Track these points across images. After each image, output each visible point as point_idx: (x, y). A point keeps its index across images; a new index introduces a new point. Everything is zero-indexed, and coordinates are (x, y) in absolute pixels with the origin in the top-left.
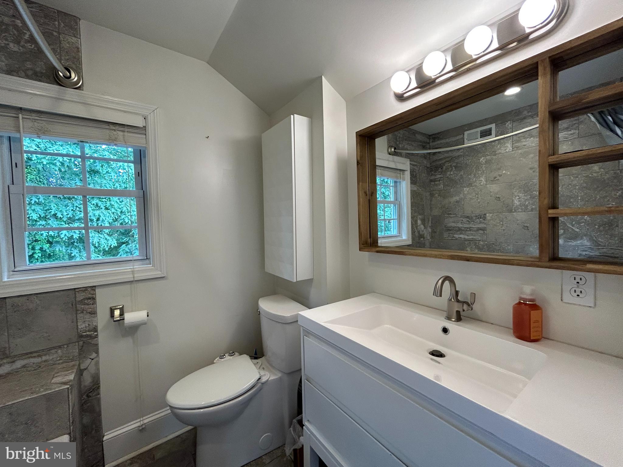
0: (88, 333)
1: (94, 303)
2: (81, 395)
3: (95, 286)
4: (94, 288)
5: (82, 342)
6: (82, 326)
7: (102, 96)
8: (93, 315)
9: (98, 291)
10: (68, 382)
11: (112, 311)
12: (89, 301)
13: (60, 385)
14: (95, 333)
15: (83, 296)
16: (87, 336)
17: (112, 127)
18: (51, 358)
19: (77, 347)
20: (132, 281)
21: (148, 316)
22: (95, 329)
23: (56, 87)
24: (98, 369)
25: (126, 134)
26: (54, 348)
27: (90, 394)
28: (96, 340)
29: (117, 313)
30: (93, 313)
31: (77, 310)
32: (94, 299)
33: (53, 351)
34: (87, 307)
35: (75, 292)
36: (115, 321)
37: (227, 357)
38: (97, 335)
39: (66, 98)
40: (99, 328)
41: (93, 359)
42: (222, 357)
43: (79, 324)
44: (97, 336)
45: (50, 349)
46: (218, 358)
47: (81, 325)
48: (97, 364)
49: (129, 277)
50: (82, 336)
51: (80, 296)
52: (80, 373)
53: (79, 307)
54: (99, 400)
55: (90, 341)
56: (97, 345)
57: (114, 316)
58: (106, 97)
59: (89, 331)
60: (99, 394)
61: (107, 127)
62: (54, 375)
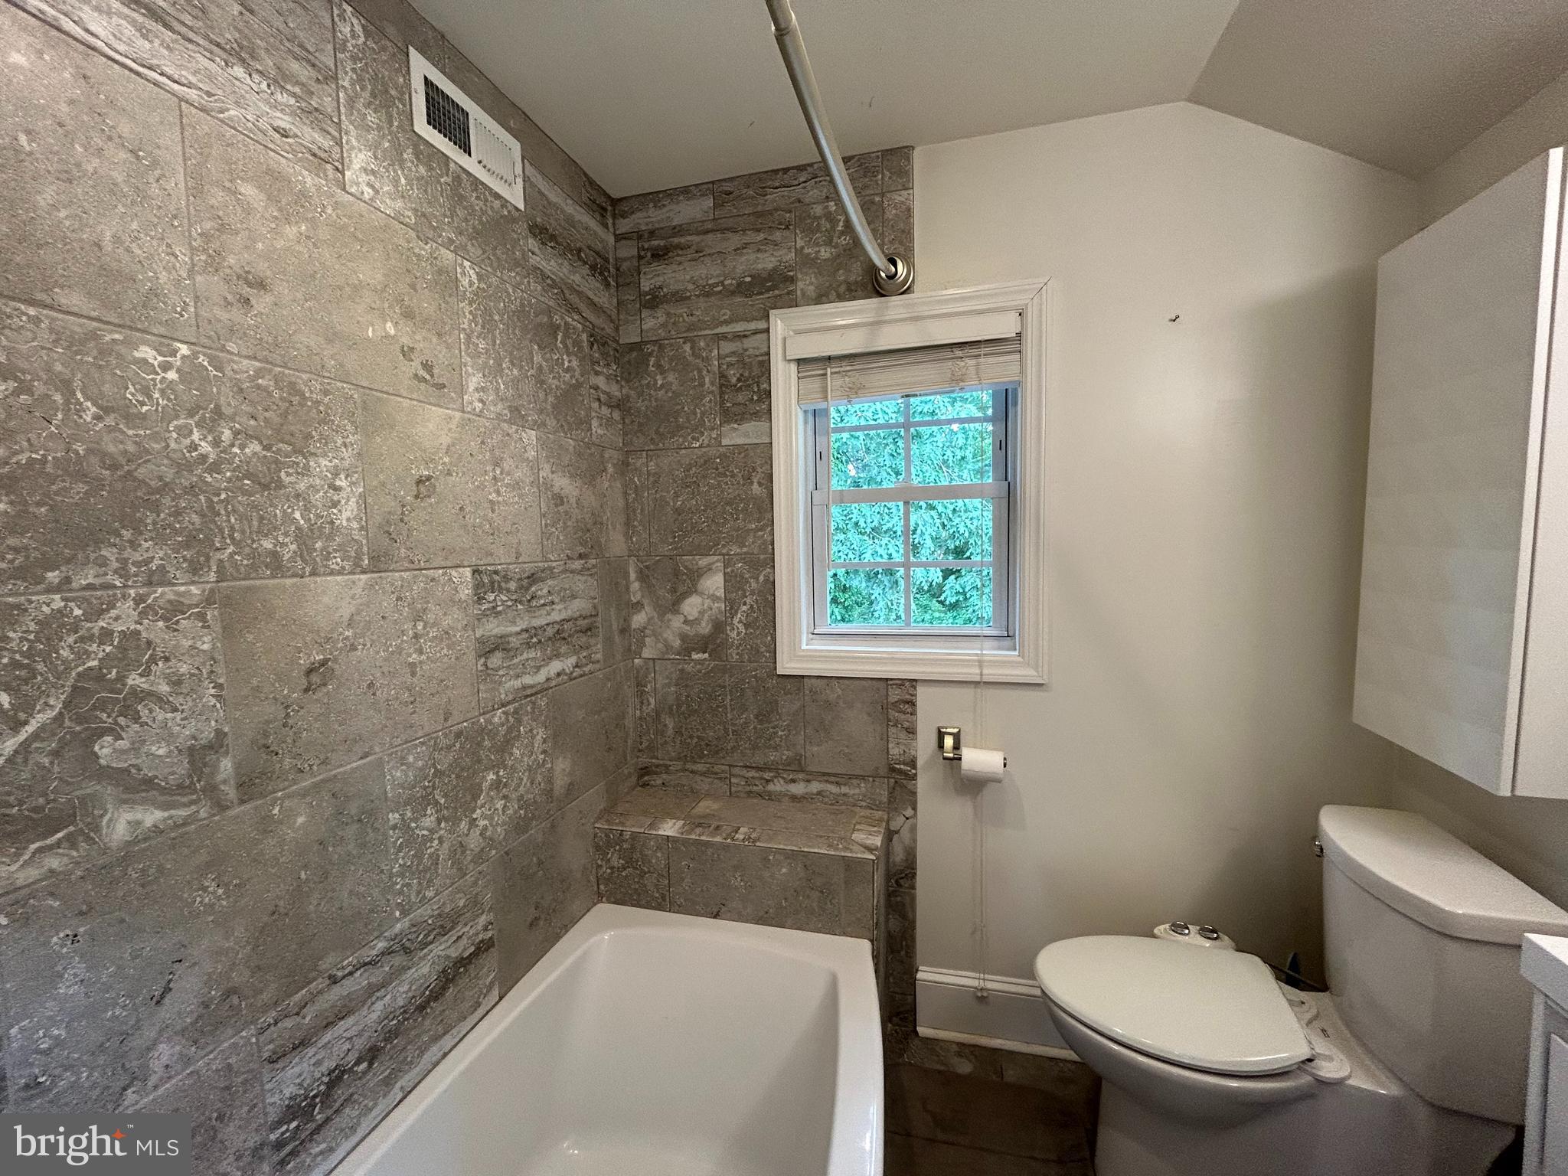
0: (902, 766)
1: (913, 713)
2: (888, 876)
3: (916, 681)
4: (914, 683)
5: (893, 780)
6: (894, 751)
7: (944, 292)
8: (911, 735)
9: (921, 690)
10: (873, 850)
11: (941, 736)
12: (907, 706)
13: (863, 849)
14: (914, 771)
15: (897, 695)
16: (900, 772)
17: (958, 353)
18: (852, 792)
19: (885, 786)
20: (979, 683)
21: (1005, 766)
22: (913, 763)
23: (874, 302)
24: (915, 841)
25: (982, 360)
26: (857, 777)
27: (902, 881)
28: (914, 785)
29: (949, 742)
30: (911, 731)
31: (889, 720)
32: (913, 704)
33: (855, 782)
34: (903, 717)
35: (887, 685)
36: (945, 758)
37: (1193, 937)
38: (916, 774)
39: (887, 318)
40: (920, 763)
41: (907, 819)
42: (1178, 928)
43: (890, 746)
44: (914, 777)
45: (851, 777)
46: (1167, 926)
47: (893, 748)
48: (913, 829)
49: (972, 673)
50: (893, 770)
51: (895, 695)
52: (890, 835)
53: (893, 714)
54: (913, 899)
55: (904, 782)
56: (914, 794)
57: (943, 747)
58: (951, 291)
59: (904, 764)
60: (913, 887)
61: (949, 355)
62: (855, 825)
